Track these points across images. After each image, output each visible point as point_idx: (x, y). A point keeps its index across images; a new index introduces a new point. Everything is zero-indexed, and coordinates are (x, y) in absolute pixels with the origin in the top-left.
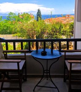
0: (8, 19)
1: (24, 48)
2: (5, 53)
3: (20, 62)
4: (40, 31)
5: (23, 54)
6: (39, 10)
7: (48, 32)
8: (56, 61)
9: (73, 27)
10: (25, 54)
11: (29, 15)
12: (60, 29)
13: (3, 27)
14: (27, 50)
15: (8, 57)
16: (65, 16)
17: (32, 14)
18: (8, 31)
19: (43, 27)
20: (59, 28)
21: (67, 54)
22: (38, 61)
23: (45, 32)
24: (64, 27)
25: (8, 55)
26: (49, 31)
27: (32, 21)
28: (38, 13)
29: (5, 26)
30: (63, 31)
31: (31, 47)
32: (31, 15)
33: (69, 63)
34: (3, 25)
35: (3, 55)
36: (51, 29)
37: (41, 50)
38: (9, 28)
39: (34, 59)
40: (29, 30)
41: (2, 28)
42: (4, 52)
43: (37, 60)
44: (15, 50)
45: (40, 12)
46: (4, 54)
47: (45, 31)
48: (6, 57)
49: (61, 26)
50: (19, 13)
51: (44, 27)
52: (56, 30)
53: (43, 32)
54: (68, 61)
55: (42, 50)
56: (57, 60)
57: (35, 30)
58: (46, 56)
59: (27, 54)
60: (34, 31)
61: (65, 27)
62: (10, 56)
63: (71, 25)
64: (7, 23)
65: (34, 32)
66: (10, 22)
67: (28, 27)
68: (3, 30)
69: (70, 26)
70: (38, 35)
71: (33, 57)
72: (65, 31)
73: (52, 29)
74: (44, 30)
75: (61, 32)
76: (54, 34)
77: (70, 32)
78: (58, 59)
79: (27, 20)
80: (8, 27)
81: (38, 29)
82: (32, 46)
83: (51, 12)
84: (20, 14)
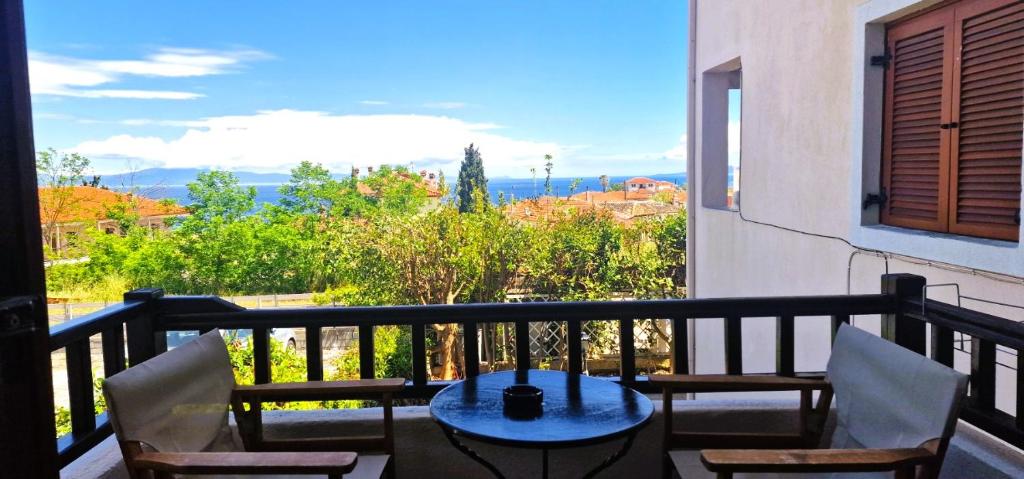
0: (289, 204)
1: (380, 373)
2: (247, 407)
3: (349, 469)
4: (480, 270)
5: (377, 413)
6: (471, 154)
7: (528, 276)
8: (614, 459)
9: (682, 245)
10: (388, 413)
11: (413, 177)
12: (601, 252)
13: (258, 248)
14: (399, 381)
15: (267, 437)
16: (619, 185)
17: (432, 176)
18: (288, 274)
19: (497, 246)
20: (593, 248)
21: (682, 404)
22: (481, 461)
23: (513, 274)
24: (622, 243)
25: (265, 420)
26: (538, 267)
27: (433, 207)
28: (464, 168)
29: (268, 242)
30: (620, 271)
31: (428, 367)
32: (427, 177)
33: (712, 467)
34: (256, 237)
35: (232, 421)
36: (545, 253)
37: (496, 381)
38: (295, 254)
39: (455, 443)
40: (413, 264)
41: (251, 259)
42: (239, 395)
43: (472, 455)
44: (315, 385)
45: (479, 163)
46: (239, 411)
47: (511, 266)
48: (252, 435)
49: (606, 237)
50: (355, 172)
51: (508, 245)
52: (580, 260)
53: (498, 277)
54: (706, 453)
55: (508, 380)
56: (623, 453)
57: (453, 259)
58: (536, 423)
59: (400, 412)
60: (447, 265)
61: (628, 246)
62: (281, 429)
63: (669, 231)
64: (280, 226)
65: (443, 273)
66: (301, 217)
67: (406, 241)
68: (255, 270)
69: (661, 238)
70: (466, 292)
71: (447, 429)
72: (635, 267)
73: (555, 256)
74: (503, 260)
75: (610, 273)
76: (565, 284)
77: (661, 275)
78: (627, 447)
79: (400, 205)
80: (283, 250)
81: (471, 256)
82: (434, 365)
83: (548, 157)
84: (363, 173)
